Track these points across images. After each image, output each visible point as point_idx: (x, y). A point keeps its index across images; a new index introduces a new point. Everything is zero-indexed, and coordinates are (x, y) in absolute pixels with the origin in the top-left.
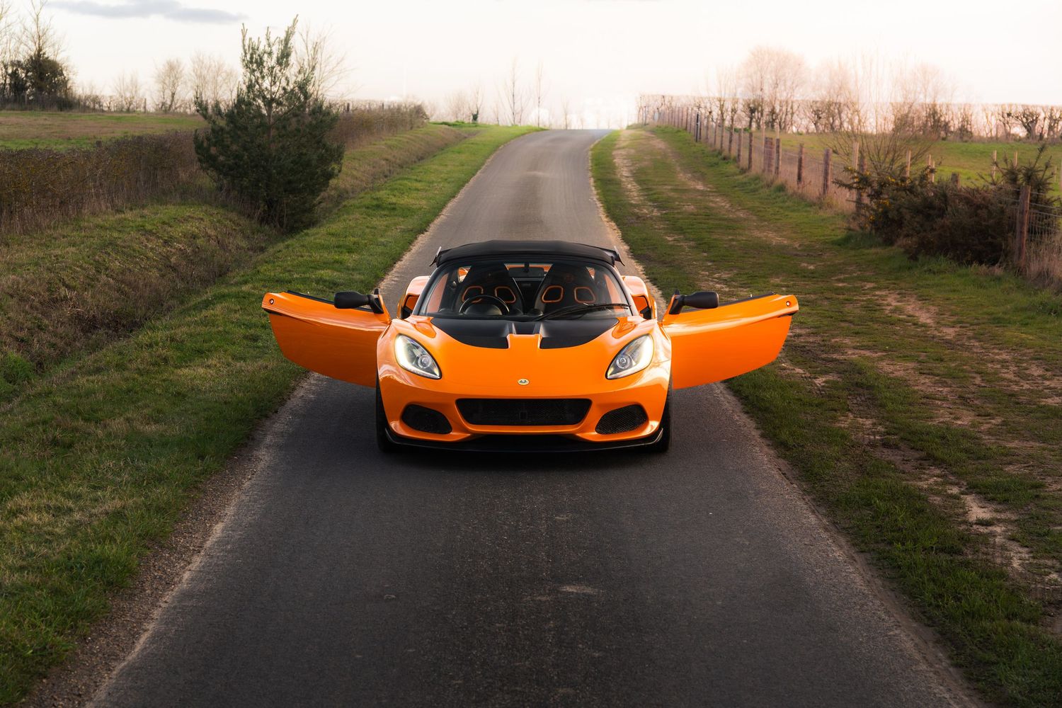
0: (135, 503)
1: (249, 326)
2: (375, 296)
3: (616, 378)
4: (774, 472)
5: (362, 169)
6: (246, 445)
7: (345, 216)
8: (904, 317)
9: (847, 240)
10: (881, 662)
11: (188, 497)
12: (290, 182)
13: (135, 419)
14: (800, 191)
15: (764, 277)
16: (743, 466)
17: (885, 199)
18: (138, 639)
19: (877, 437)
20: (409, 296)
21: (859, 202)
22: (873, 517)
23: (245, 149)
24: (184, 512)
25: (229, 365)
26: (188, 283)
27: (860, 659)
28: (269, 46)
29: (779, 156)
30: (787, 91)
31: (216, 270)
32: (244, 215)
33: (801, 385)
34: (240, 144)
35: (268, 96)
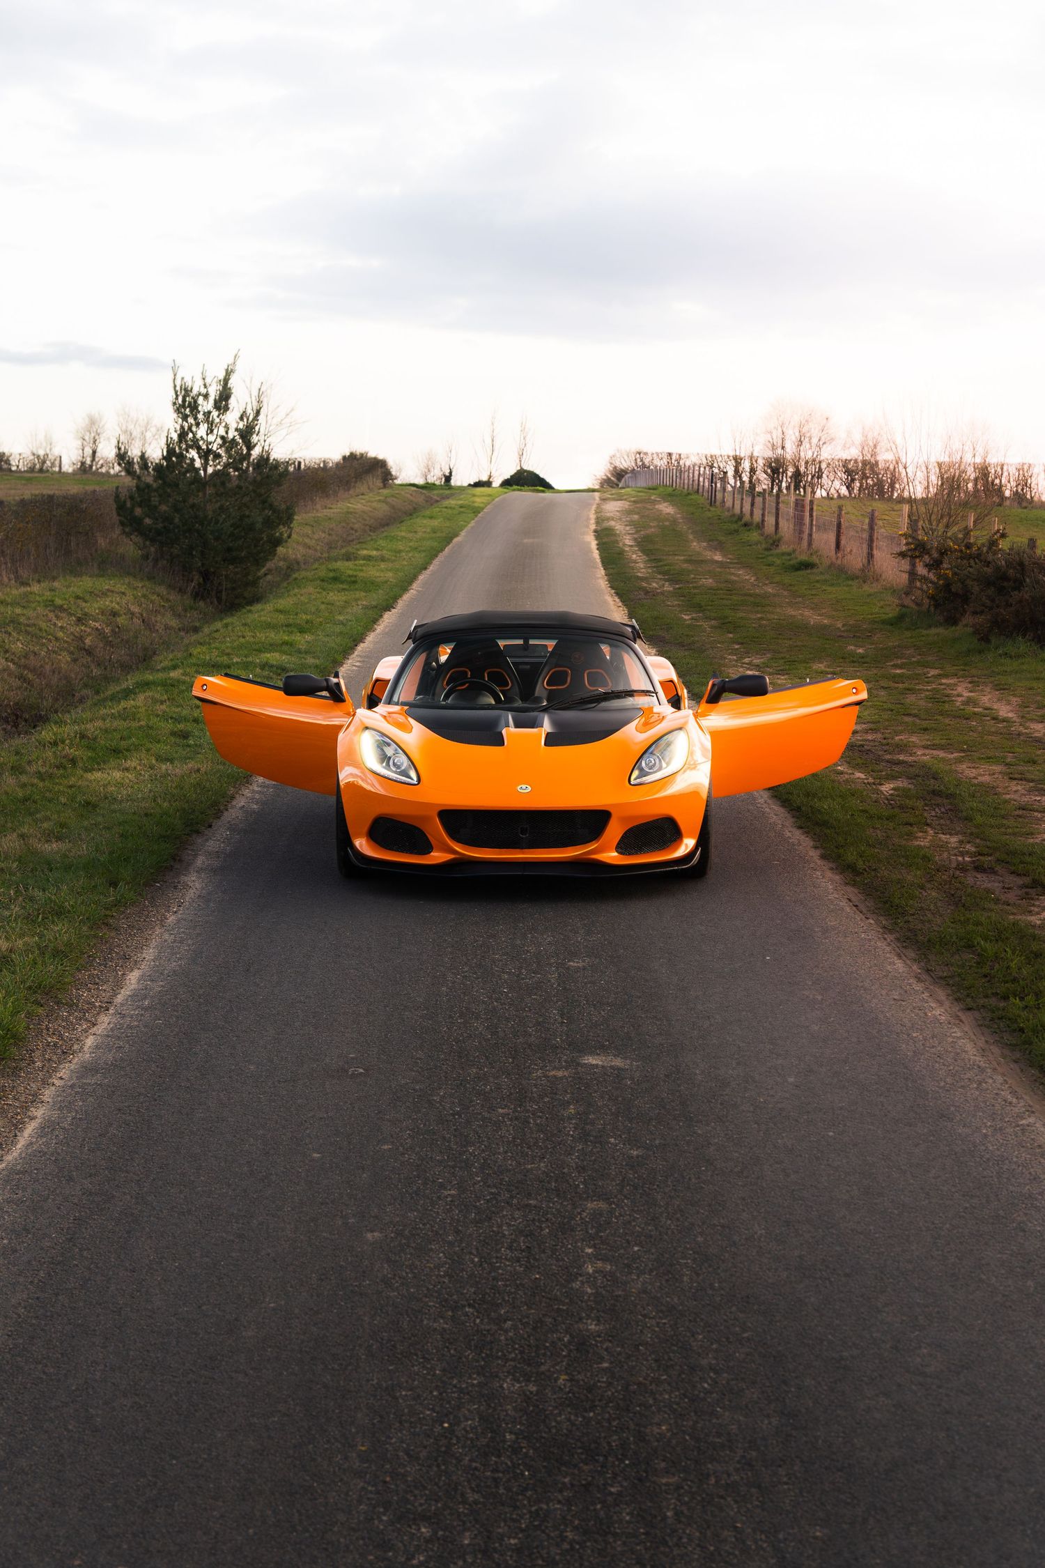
0: (25, 944)
1: (177, 720)
2: (335, 680)
3: (641, 784)
4: (843, 903)
5: (316, 537)
6: (171, 868)
7: (296, 591)
8: (980, 710)
9: (901, 618)
10: (1015, 1163)
11: (95, 936)
12: (229, 550)
13: (31, 835)
14: (839, 562)
15: (805, 662)
16: (802, 895)
17: (947, 569)
18: (21, 1130)
19: (967, 859)
20: (377, 680)
21: (912, 574)
22: (978, 963)
23: (177, 510)
24: (89, 956)
25: (152, 767)
26: (105, 669)
27: (988, 1159)
28: (205, 386)
29: (812, 521)
30: (813, 450)
31: (140, 654)
32: (174, 589)
33: (865, 793)
34: (170, 504)
35: (204, 447)
